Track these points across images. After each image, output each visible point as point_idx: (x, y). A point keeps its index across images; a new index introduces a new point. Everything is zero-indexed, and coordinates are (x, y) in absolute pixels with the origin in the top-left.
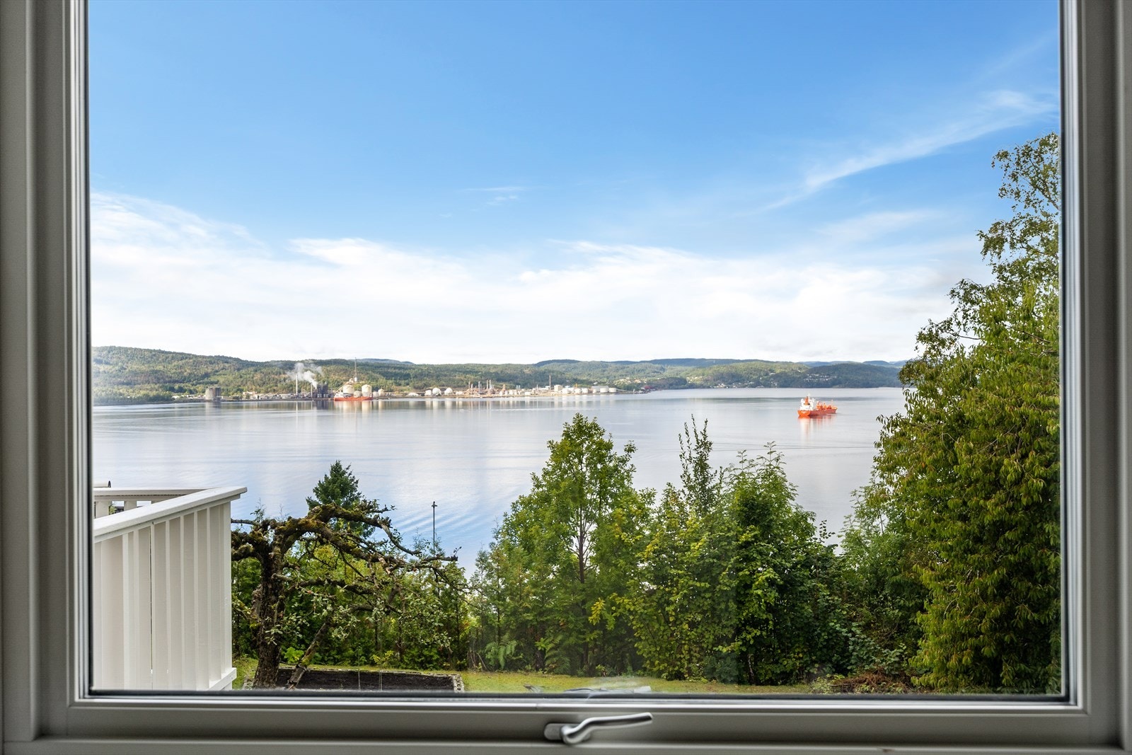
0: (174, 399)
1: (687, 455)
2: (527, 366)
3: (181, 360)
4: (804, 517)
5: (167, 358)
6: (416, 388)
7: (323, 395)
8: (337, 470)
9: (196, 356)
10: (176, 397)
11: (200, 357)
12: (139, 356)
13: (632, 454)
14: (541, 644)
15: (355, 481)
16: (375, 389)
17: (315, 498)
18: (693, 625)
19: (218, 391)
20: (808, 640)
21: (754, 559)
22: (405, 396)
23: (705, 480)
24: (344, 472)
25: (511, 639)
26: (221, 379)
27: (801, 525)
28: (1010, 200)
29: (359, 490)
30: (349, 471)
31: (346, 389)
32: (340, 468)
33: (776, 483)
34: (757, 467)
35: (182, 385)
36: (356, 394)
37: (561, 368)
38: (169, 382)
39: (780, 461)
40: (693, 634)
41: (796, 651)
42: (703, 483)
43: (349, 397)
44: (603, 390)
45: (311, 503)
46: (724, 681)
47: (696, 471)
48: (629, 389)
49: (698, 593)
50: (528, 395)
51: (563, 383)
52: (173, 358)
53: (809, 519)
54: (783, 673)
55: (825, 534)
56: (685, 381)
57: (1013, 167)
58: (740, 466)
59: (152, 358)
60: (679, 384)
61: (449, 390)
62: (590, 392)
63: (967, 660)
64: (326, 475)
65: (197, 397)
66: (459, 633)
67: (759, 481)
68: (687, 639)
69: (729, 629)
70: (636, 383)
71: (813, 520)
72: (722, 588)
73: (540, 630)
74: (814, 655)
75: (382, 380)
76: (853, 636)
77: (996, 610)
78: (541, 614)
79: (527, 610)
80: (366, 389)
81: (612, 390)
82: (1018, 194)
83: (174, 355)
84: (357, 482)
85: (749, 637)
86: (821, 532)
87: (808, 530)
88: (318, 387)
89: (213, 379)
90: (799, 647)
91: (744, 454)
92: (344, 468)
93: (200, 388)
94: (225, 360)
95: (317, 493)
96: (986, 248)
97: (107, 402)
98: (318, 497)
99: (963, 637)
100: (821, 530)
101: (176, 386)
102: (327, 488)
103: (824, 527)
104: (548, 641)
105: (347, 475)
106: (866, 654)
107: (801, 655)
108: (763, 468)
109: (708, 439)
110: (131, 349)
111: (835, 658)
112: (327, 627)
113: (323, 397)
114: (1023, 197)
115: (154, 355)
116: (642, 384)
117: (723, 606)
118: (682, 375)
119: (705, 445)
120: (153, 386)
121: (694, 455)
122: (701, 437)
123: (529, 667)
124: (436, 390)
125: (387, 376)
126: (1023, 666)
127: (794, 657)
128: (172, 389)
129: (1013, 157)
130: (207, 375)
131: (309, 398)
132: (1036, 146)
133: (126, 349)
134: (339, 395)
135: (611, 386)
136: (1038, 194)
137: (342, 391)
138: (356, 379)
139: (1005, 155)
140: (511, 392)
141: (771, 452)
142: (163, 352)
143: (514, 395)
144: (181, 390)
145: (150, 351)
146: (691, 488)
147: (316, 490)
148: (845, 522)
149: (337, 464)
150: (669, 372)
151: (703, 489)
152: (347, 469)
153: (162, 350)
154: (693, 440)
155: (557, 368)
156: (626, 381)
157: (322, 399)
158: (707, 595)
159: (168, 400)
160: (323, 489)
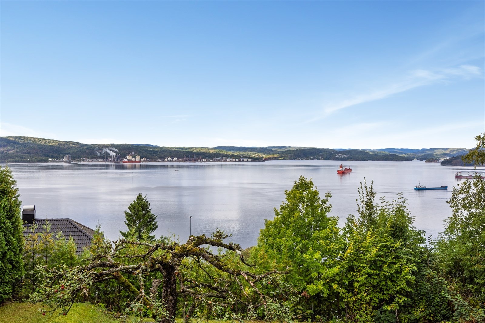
0: (49, 161)
1: (360, 200)
3: (53, 143)
4: (419, 233)
5: (46, 142)
6: (160, 157)
7: (118, 160)
9: (60, 141)
11: (62, 141)
12: (33, 141)
13: (329, 198)
15: (148, 203)
16: (142, 157)
17: (129, 211)
19: (69, 157)
20: (427, 301)
21: (401, 258)
24: (143, 199)
26: (71, 152)
27: (419, 237)
29: (150, 208)
30: (145, 199)
31: (129, 157)
32: (141, 197)
34: (393, 206)
35: (53, 154)
36: (133, 160)
38: (47, 153)
39: (405, 203)
40: (368, 298)
41: (421, 307)
42: (370, 215)
43: (130, 161)
45: (127, 214)
47: (365, 208)
50: (211, 161)
51: (227, 157)
52: (49, 142)
53: (422, 234)
55: (431, 243)
58: (381, 205)
59: (39, 142)
61: (175, 159)
62: (239, 161)
64: (134, 200)
65: (60, 160)
67: (394, 213)
68: (365, 301)
69: (387, 296)
70: (260, 157)
71: (424, 235)
72: (385, 274)
74: (431, 310)
75: (145, 154)
76: (456, 300)
80: (138, 157)
81: (250, 159)
83: (50, 140)
84: (149, 204)
85: (401, 301)
86: (429, 242)
88: (116, 156)
89: (67, 152)
90: (422, 305)
91: (383, 199)
92: (143, 197)
93: (61, 156)
94: (73, 143)
95: (130, 209)
97: (18, 161)
98: (130, 211)
100: (429, 240)
102: (135, 207)
103: (431, 239)
104: (290, 302)
105: (144, 200)
106: (465, 311)
107: (423, 309)
108: (396, 206)
109: (373, 191)
110: (29, 137)
111: (443, 312)
112: (193, 309)
113: (118, 161)
115: (40, 140)
119: (371, 194)
120: (39, 154)
121: (365, 199)
124: (169, 159)
125: (148, 152)
127: (420, 311)
128: (48, 156)
130: (64, 150)
131: (111, 161)
134: (125, 160)
137: (127, 158)
138: (133, 153)
140: (203, 160)
141: (400, 198)
142: (44, 139)
144: (53, 157)
145: (39, 139)
147: (129, 208)
148: (438, 236)
149: (140, 195)
152: (145, 197)
153: (44, 138)
154: (365, 192)
156: (256, 156)
159: (47, 161)
160: (133, 207)
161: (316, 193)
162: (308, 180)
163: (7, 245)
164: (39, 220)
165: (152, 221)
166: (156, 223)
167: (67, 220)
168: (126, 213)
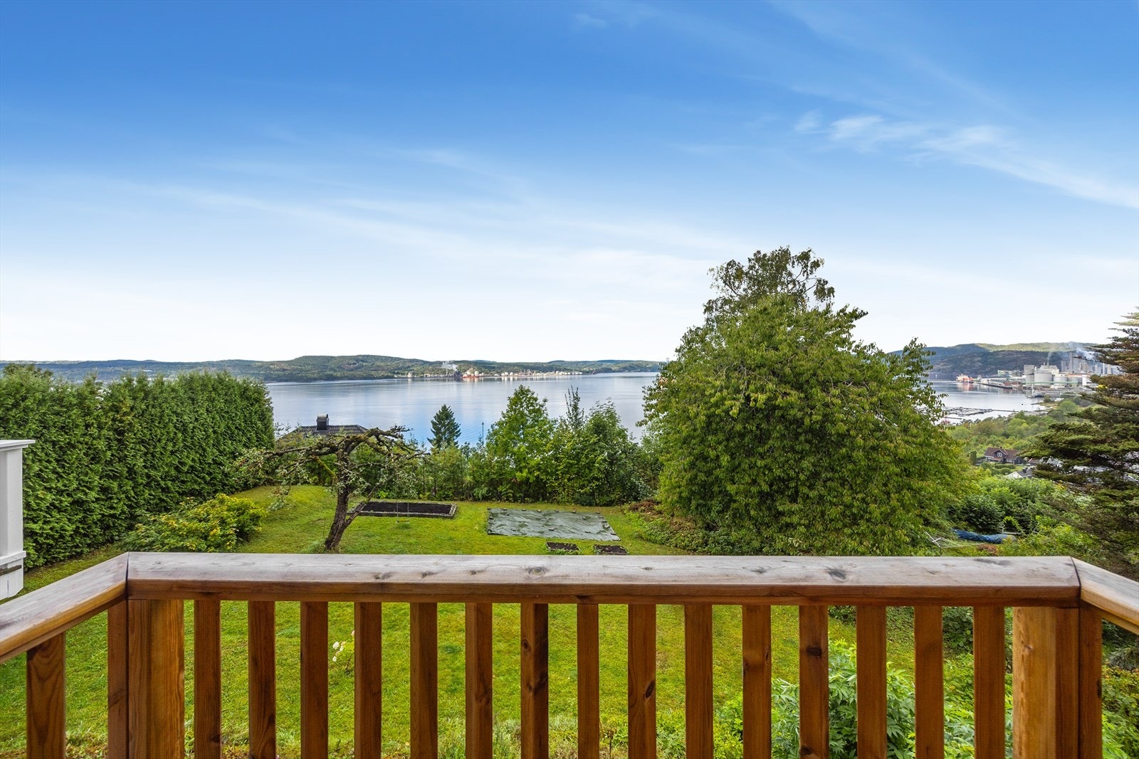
1: (569, 403)
2: (545, 363)
3: (398, 360)
4: (623, 431)
5: (392, 360)
6: (497, 373)
8: (444, 408)
10: (396, 376)
11: (406, 359)
12: (380, 359)
13: (546, 403)
14: (500, 489)
16: (480, 373)
18: (569, 480)
19: (413, 374)
20: (622, 486)
22: (493, 376)
23: (577, 414)
25: (485, 486)
26: (415, 369)
27: (622, 434)
28: (715, 289)
31: (468, 373)
33: (612, 416)
35: (399, 371)
36: (472, 375)
37: (559, 364)
38: (392, 370)
40: (569, 484)
42: (576, 416)
43: (469, 376)
44: (577, 373)
46: (583, 505)
47: (573, 410)
48: (587, 373)
49: (572, 465)
50: (545, 375)
51: (560, 370)
53: (625, 432)
54: (610, 501)
55: (633, 438)
56: (611, 369)
57: (716, 275)
58: (596, 408)
59: (386, 360)
60: (608, 370)
61: (511, 373)
62: (571, 374)
63: (675, 498)
65: (403, 376)
66: (463, 484)
67: (604, 415)
69: (585, 482)
70: (591, 370)
71: (627, 432)
73: (500, 483)
74: (624, 493)
75: (483, 369)
77: (688, 476)
78: (501, 475)
79: (494, 474)
80: (476, 373)
81: (581, 373)
82: (718, 287)
85: (593, 485)
86: (631, 437)
87: (625, 437)
88: (456, 372)
89: (411, 369)
93: (406, 372)
94: (417, 361)
96: (705, 311)
99: (675, 488)
101: (396, 372)
102: (440, 416)
104: (503, 487)
106: (645, 492)
107: (619, 493)
108: (606, 409)
109: (579, 396)
114: (720, 288)
116: (593, 371)
117: (583, 471)
118: (610, 367)
119: (577, 399)
120: (386, 371)
121: (573, 403)
122: (575, 395)
123: (494, 499)
124: (506, 373)
125: (486, 368)
126: (701, 501)
127: (616, 494)
128: (394, 373)
129: (716, 271)
130: (409, 367)
131: (452, 377)
132: (725, 266)
133: (375, 356)
134: (465, 375)
135: (581, 371)
136: (727, 287)
138: (472, 369)
139: (713, 270)
140: (538, 374)
143: (539, 375)
144: (398, 373)
145: (385, 357)
146: (570, 418)
147: (435, 417)
150: (605, 366)
151: (576, 419)
154: (572, 396)
155: (557, 364)
156: (587, 369)
157: (458, 377)
158: (576, 466)
159: (393, 377)
160: (438, 417)
161: (536, 399)
162: (526, 388)
163: (257, 441)
164: (331, 427)
165: (456, 429)
166: (459, 431)
167: (356, 426)
168: (432, 422)
